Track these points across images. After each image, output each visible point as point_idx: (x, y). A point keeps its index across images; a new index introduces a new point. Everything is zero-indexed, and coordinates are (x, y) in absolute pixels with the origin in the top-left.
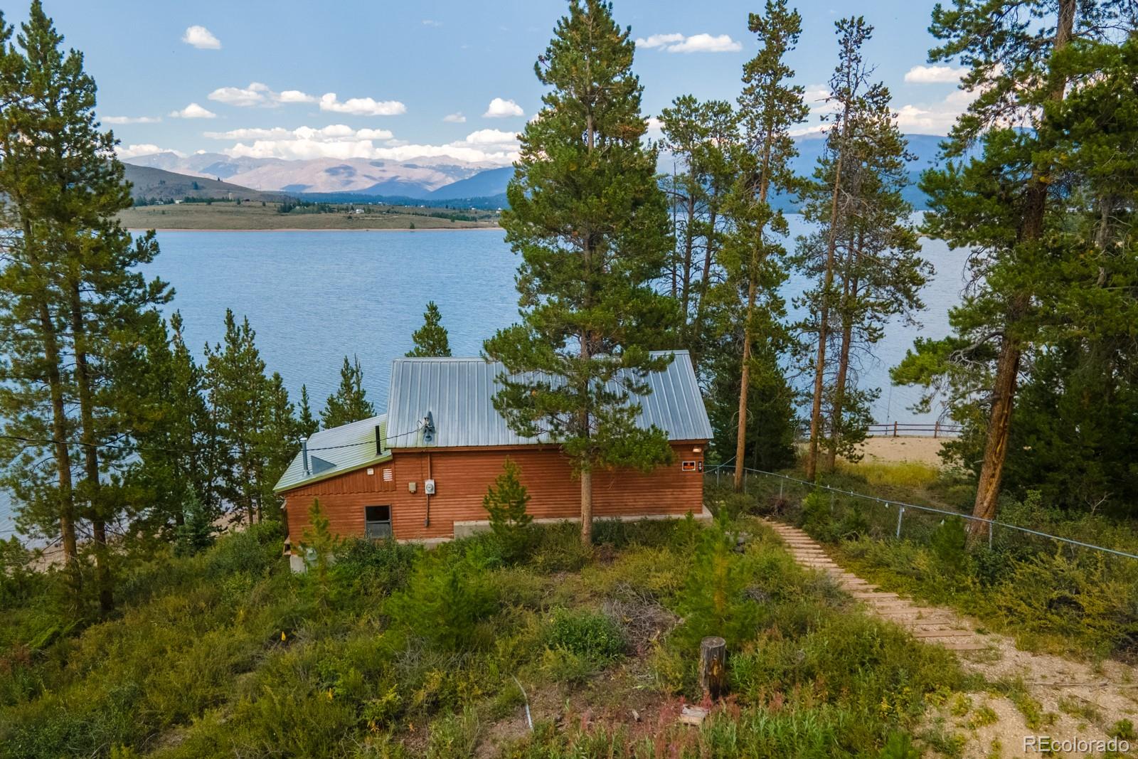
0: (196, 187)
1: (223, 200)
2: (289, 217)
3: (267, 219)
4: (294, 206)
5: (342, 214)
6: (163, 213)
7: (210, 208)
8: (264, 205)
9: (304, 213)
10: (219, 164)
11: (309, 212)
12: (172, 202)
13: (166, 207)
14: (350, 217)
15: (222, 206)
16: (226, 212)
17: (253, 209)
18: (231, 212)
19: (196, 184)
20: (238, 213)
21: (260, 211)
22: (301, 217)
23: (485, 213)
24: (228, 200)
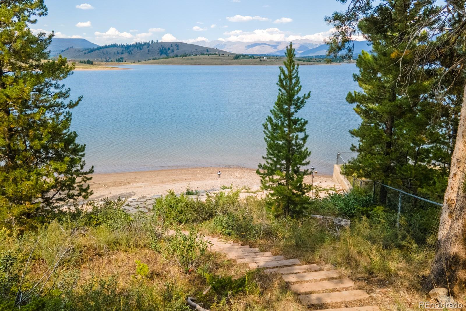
0: (208, 51)
1: (214, 54)
2: (237, 60)
3: (229, 61)
4: (240, 56)
5: (259, 59)
6: (192, 59)
7: (209, 57)
8: (229, 56)
9: (244, 59)
10: (219, 44)
11: (246, 58)
12: (197, 55)
13: (193, 57)
14: (261, 60)
15: (213, 56)
16: (214, 58)
17: (224, 58)
18: (216, 59)
19: (208, 50)
20: (219, 59)
21: (226, 58)
22: (241, 60)
23: (319, 60)
24: (216, 54)
